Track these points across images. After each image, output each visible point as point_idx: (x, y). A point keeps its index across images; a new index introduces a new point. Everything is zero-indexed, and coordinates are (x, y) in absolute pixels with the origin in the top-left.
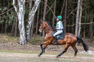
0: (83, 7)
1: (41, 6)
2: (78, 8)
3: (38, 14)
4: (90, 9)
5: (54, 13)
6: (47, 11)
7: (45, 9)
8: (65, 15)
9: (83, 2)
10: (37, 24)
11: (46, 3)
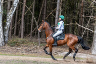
0: (62, 8)
1: (20, 6)
2: (57, 8)
3: (17, 15)
4: (69, 10)
5: (33, 14)
6: (25, 12)
7: (24, 9)
8: (44, 16)
9: (62, 2)
10: (16, 25)
11: (24, 4)
